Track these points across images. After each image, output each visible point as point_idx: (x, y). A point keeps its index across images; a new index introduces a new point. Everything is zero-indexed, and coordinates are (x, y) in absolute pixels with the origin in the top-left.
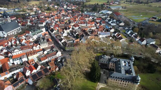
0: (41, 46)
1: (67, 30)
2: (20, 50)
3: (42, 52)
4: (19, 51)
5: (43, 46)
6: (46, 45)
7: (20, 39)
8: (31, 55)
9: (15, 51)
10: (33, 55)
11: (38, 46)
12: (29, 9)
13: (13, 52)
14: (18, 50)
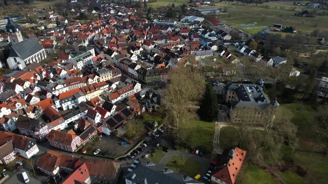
0: (101, 78)
1: (136, 51)
2: (65, 85)
3: (108, 86)
4: (65, 87)
5: (104, 77)
6: (109, 75)
7: (55, 69)
8: (90, 92)
9: (57, 88)
10: (93, 92)
11: (97, 77)
12: (40, 18)
13: (53, 89)
14: (63, 86)
